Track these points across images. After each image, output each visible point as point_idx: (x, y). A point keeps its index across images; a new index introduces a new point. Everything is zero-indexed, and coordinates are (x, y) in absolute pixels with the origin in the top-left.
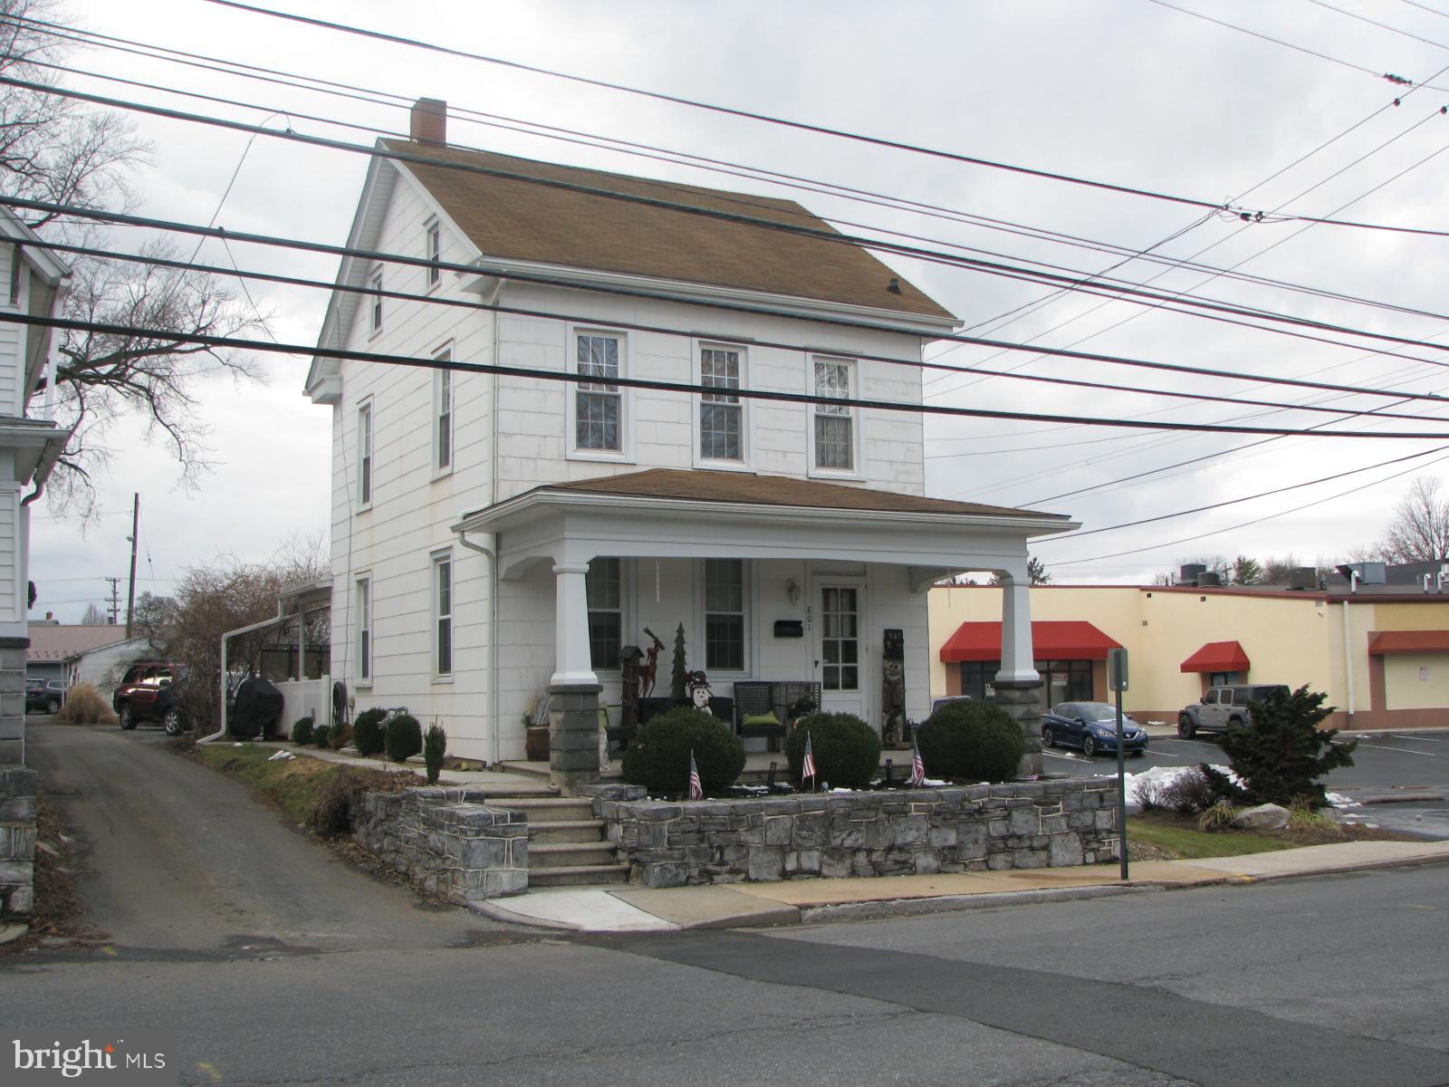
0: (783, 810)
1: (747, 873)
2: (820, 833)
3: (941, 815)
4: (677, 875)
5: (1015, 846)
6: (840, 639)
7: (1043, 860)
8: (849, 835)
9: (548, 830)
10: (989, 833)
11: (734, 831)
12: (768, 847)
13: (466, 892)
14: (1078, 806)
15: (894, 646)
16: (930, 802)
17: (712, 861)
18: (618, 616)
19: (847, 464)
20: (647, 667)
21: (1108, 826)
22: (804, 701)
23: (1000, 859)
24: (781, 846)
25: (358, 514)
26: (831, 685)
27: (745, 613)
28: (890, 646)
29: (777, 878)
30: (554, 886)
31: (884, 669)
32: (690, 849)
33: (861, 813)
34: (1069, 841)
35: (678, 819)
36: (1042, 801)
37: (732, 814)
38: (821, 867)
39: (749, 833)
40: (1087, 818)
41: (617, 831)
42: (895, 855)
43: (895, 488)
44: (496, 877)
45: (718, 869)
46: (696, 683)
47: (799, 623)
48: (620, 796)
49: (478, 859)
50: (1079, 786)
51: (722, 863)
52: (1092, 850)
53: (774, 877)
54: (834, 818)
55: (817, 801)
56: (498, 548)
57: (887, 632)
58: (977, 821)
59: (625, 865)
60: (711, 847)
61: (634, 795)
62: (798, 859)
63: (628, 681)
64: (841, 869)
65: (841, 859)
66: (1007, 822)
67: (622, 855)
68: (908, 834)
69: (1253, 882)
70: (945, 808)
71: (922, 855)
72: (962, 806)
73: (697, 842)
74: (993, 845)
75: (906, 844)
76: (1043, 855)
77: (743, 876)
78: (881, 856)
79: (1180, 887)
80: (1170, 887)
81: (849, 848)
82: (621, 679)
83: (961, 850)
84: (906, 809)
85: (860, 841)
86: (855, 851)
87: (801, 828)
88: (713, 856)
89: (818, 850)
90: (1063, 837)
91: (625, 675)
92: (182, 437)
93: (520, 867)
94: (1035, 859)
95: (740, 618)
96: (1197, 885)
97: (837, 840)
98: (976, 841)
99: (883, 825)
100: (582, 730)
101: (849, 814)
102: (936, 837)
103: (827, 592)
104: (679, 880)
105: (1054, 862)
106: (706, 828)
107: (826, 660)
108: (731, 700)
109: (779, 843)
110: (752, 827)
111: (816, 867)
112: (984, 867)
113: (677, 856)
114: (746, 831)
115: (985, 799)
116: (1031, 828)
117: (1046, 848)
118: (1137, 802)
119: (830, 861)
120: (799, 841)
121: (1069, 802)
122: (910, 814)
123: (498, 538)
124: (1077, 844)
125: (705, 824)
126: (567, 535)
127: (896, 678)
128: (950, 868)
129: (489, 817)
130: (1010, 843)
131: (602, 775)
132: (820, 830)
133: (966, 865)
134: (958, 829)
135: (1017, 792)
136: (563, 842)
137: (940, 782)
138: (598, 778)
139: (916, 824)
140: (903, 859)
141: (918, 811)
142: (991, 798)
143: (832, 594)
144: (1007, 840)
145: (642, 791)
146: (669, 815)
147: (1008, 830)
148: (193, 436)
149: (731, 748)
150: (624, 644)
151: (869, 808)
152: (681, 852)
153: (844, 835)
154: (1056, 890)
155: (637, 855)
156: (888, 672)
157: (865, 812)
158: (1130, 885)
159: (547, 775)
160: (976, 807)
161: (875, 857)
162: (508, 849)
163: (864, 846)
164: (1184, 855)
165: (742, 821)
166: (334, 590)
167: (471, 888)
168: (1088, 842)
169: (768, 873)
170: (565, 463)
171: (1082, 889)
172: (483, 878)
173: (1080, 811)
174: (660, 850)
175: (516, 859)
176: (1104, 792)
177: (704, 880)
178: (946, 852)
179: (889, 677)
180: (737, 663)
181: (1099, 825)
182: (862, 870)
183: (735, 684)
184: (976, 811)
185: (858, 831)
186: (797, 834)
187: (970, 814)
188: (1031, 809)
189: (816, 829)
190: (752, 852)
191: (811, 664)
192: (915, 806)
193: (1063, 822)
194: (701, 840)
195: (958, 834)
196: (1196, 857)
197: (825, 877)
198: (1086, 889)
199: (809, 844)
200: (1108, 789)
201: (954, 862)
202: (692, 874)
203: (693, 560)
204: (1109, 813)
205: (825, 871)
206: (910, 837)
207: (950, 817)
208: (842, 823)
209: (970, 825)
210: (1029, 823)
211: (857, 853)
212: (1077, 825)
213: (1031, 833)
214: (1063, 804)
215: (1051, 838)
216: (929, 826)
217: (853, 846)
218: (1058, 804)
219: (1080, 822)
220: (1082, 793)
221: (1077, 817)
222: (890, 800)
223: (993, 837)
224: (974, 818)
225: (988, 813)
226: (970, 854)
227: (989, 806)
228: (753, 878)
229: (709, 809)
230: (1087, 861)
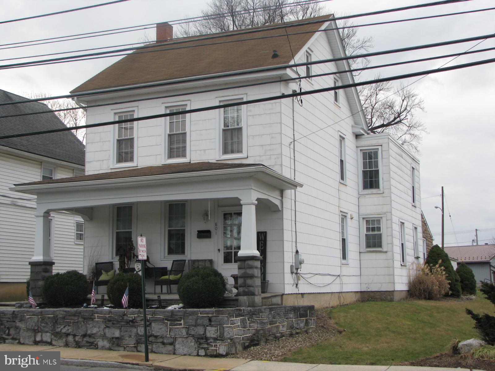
0: (34, 314)
1: (19, 340)
2: (51, 325)
3: (109, 322)
5: (154, 341)
7: (171, 350)
8: (64, 327)
10: (138, 333)
11: (14, 322)
12: (28, 330)
14: (193, 323)
16: (105, 315)
17: (5, 333)
19: (239, 150)
21: (215, 336)
24: (34, 329)
27: (186, 228)
29: (33, 343)
33: (70, 318)
34: (188, 342)
36: (170, 319)
37: (13, 314)
38: (51, 340)
40: (200, 330)
42: (87, 339)
45: (7, 337)
47: (209, 231)
50: (195, 312)
51: (9, 335)
52: (204, 348)
53: (31, 343)
55: (49, 311)
58: (132, 326)
62: (41, 336)
64: (61, 342)
65: (60, 338)
66: (149, 328)
68: (94, 329)
70: (113, 318)
71: (101, 340)
72: (123, 319)
74: (140, 339)
75: (92, 334)
76: (170, 348)
78: (79, 339)
81: (64, 333)
83: (122, 340)
84: (93, 317)
85: (70, 330)
86: (67, 335)
87: (42, 322)
88: (5, 331)
89: (50, 333)
90: (184, 339)
94: (165, 349)
95: (184, 231)
97: (59, 329)
98: (130, 336)
99: (81, 324)
101: (64, 317)
102: (108, 332)
105: (177, 352)
106: (3, 320)
107: (226, 249)
108: (167, 268)
109: (32, 328)
110: (21, 321)
111: (49, 341)
112: (135, 350)
114: (19, 322)
115: (136, 315)
116: (163, 332)
117: (172, 344)
119: (55, 338)
120: (42, 328)
121: (188, 320)
122: (94, 320)
124: (192, 344)
125: (2, 317)
128: (116, 348)
130: (152, 339)
132: (51, 324)
133: (125, 348)
134: (120, 329)
135: (154, 313)
139: (98, 325)
140: (92, 341)
141: (99, 319)
142: (139, 315)
144: (149, 337)
147: (149, 332)
151: (74, 315)
153: (62, 327)
157: (73, 317)
160: (131, 319)
161: (77, 338)
163: (71, 333)
165: (17, 317)
168: (200, 344)
169: (29, 341)
173: (195, 326)
176: (213, 316)
177: (2, 342)
178: (114, 340)
180: (182, 251)
181: (208, 335)
182: (70, 344)
183: (175, 260)
184: (130, 321)
185: (69, 326)
186: (40, 325)
187: (127, 322)
188: (164, 323)
189: (49, 323)
190: (21, 331)
192: (97, 316)
193: (184, 332)
194: (2, 324)
195: (121, 331)
197: (54, 345)
199: (46, 329)
200: (214, 315)
201: (118, 345)
204: (216, 328)
205: (54, 343)
206: (95, 331)
207: (116, 323)
208: (62, 322)
209: (127, 327)
210: (162, 330)
211: (68, 336)
212: (193, 333)
213: (163, 335)
214: (184, 321)
215: (175, 339)
216: (105, 326)
217: (67, 332)
218: (181, 321)
219: (195, 332)
220: (197, 316)
221: (193, 329)
222: (85, 312)
223: (139, 335)
224: (129, 324)
225: (137, 322)
226: (126, 342)
227: (138, 319)
228: (22, 342)
229: (4, 312)
230: (199, 354)
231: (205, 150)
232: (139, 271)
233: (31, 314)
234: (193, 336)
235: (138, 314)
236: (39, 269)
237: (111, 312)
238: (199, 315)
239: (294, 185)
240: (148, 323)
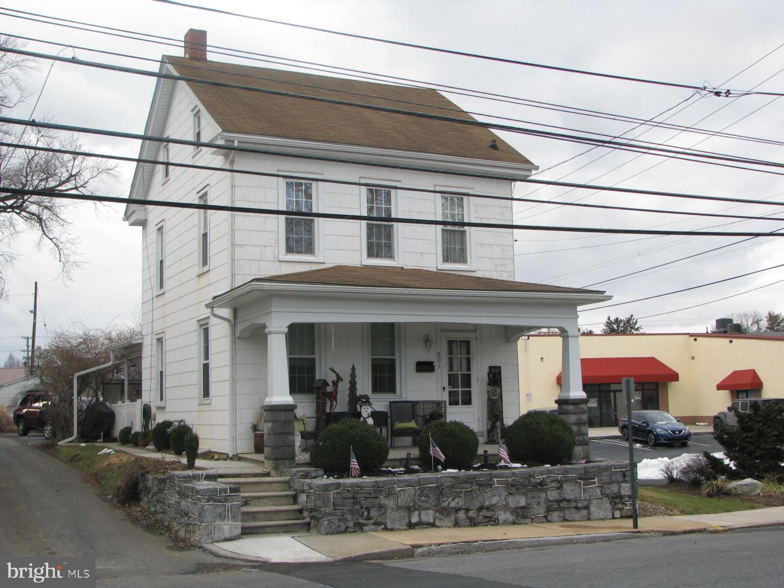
0: (409, 484)
1: (385, 524)
2: (433, 498)
3: (515, 487)
4: (339, 526)
5: (566, 506)
6: (460, 373)
7: (585, 516)
8: (453, 500)
9: (259, 498)
10: (547, 498)
11: (376, 498)
12: (399, 508)
13: (200, 538)
14: (608, 480)
15: (495, 377)
16: (508, 478)
17: (362, 517)
18: (313, 360)
19: (463, 260)
20: (332, 392)
21: (629, 493)
22: (436, 413)
23: (555, 515)
24: (408, 507)
25: (156, 296)
26: (454, 402)
27: (397, 357)
28: (491, 377)
29: (406, 527)
30: (260, 533)
31: (488, 392)
32: (347, 509)
33: (461, 486)
34: (603, 503)
35: (340, 490)
36: (583, 477)
37: (375, 486)
38: (435, 520)
39: (386, 499)
40: (614, 488)
41: (303, 498)
42: (484, 513)
43: (496, 276)
44: (220, 528)
45: (366, 522)
46: (363, 402)
47: (433, 362)
48: (306, 476)
49: (208, 517)
50: (609, 467)
51: (369, 518)
52: (619, 509)
53: (404, 527)
55: (431, 478)
56: (235, 318)
57: (490, 368)
58: (539, 491)
59: (308, 520)
60: (361, 508)
61: (315, 475)
62: (419, 515)
63: (319, 401)
64: (449, 521)
65: (448, 515)
66: (560, 491)
67: (306, 514)
68: (493, 499)
69: (724, 531)
70: (517, 482)
71: (502, 512)
72: (529, 481)
73: (352, 505)
74: (550, 506)
75: (492, 506)
76: (584, 512)
77: (383, 526)
78: (475, 513)
79: (673, 533)
80: (665, 534)
81: (453, 508)
82: (315, 401)
83: (529, 509)
84: (491, 483)
85: (460, 503)
86: (457, 510)
87: (421, 495)
88: (363, 514)
89: (432, 509)
90: (599, 501)
91: (317, 398)
92: (61, 246)
93: (236, 522)
94: (579, 515)
95: (394, 360)
96: (685, 532)
97: (445, 503)
98: (539, 504)
99: (476, 493)
100: (284, 433)
101: (453, 486)
102: (512, 501)
103: (450, 343)
104: (341, 529)
105: (592, 517)
106: (358, 496)
107: (451, 387)
108: (387, 413)
109: (406, 505)
110: (388, 495)
111: (432, 521)
112: (545, 520)
113: (338, 514)
114: (385, 497)
115: (545, 476)
116: (576, 495)
117: (587, 508)
118: (665, 477)
119: (441, 517)
120: (420, 503)
121: (602, 477)
122: (494, 486)
123: (235, 311)
124: (608, 505)
125: (357, 493)
126: (273, 309)
127: (496, 397)
128: (522, 521)
129: (216, 490)
130: (562, 504)
131: (297, 462)
132: (433, 496)
133: (532, 519)
134: (526, 495)
135: (566, 471)
136: (269, 505)
137: (519, 465)
138: (294, 464)
139: (499, 492)
140: (490, 515)
141: (499, 484)
142: (548, 475)
143: (454, 344)
144: (560, 502)
145: (321, 472)
146: (333, 488)
147: (560, 496)
148: (68, 245)
149: (379, 444)
150: (317, 377)
151: (466, 482)
152: (342, 511)
153: (449, 500)
154: (588, 535)
155: (314, 513)
156: (490, 394)
157: (464, 485)
158: (639, 532)
159: (263, 462)
160: (539, 481)
162: (228, 510)
163: (463, 507)
164: (683, 512)
165: (381, 491)
166: (144, 345)
167: (204, 536)
168: (615, 504)
169: (400, 524)
170: (279, 263)
171: (605, 535)
172: (211, 529)
173: (610, 483)
174: (328, 510)
175: (233, 517)
176: (626, 471)
177: (357, 529)
178: (519, 510)
179: (491, 397)
180: (392, 389)
181: (623, 493)
182: (462, 523)
183: (390, 402)
184: (538, 484)
185: (459, 497)
186: (418, 499)
187: (535, 486)
188: (577, 482)
189: (431, 496)
190: (389, 511)
191: (440, 389)
192: (497, 481)
193: (598, 491)
194: (355, 503)
195: (527, 498)
196: (691, 514)
197: (437, 527)
198: (607, 534)
199: (426, 505)
200: (628, 469)
201: (524, 517)
202: (349, 526)
203: (362, 324)
204: (628, 484)
205: (437, 523)
206: (494, 501)
207: (521, 487)
208: (448, 492)
209: (534, 493)
210: (575, 491)
211: (459, 511)
212: (608, 492)
213: (576, 498)
214: (598, 479)
215: (589, 501)
216: (507, 494)
217: (456, 506)
218: (594, 479)
219: (610, 490)
220: (611, 472)
221: (608, 487)
222: (480, 477)
223: (550, 501)
224: (537, 489)
225: (546, 485)
226: (535, 512)
227: (547, 481)
228: (390, 528)
229: (360, 484)
230: (615, 516)
231: (422, 254)
233: (404, 484)
234: (607, 496)
237: (515, 474)
238: (613, 470)
240: (559, 485)
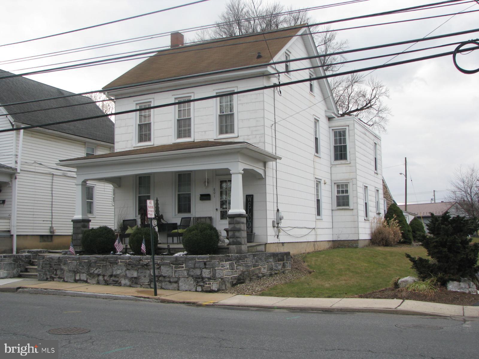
1: (64, 278)
2: (86, 268)
3: (130, 265)
4: (44, 277)
5: (162, 280)
7: (176, 287)
8: (96, 269)
10: (151, 274)
11: (60, 265)
12: (70, 271)
14: (193, 266)
16: (126, 260)
17: (53, 274)
19: (232, 131)
21: (209, 276)
27: (191, 192)
29: (74, 281)
32: (47, 269)
33: (100, 262)
34: (189, 281)
35: (44, 260)
36: (174, 263)
37: (59, 259)
38: (87, 279)
40: (198, 272)
42: (113, 278)
45: (55, 276)
47: (209, 195)
50: (194, 258)
51: (56, 275)
52: (201, 286)
54: (91, 263)
55: (85, 257)
57: (247, 196)
58: (146, 269)
60: (53, 269)
62: (80, 276)
64: (94, 281)
65: (94, 277)
66: (159, 270)
68: (118, 271)
70: (132, 262)
71: (123, 279)
72: (139, 263)
73: (49, 267)
74: (152, 279)
75: (117, 275)
76: (175, 285)
77: (62, 280)
78: (108, 278)
81: (96, 274)
83: (139, 279)
84: (117, 262)
85: (100, 272)
86: (99, 275)
87: (80, 266)
88: (54, 272)
89: (86, 273)
90: (185, 279)
94: (172, 286)
95: (190, 194)
97: (92, 271)
98: (145, 276)
99: (108, 267)
101: (96, 262)
102: (129, 273)
103: (222, 182)
104: (44, 279)
105: (180, 288)
106: (51, 263)
107: (222, 208)
109: (73, 270)
110: (64, 264)
111: (85, 279)
112: (149, 287)
113: (43, 271)
114: (63, 265)
115: (149, 261)
116: (170, 273)
117: (176, 282)
119: (90, 278)
120: (80, 270)
121: (188, 264)
122: (118, 264)
124: (192, 282)
125: (51, 262)
128: (135, 286)
130: (160, 279)
133: (141, 285)
134: (138, 271)
135: (164, 259)
139: (121, 268)
140: (117, 280)
141: (121, 263)
144: (159, 277)
146: (42, 259)
147: (159, 273)
151: (103, 261)
152: (45, 270)
153: (94, 269)
160: (145, 263)
161: (106, 278)
163: (101, 274)
165: (62, 262)
168: (198, 282)
169: (71, 280)
170: (133, 148)
173: (194, 268)
174: (39, 269)
177: (51, 280)
178: (133, 279)
181: (204, 275)
182: (101, 282)
184: (145, 265)
185: (99, 268)
186: (78, 268)
187: (143, 266)
188: (170, 266)
189: (85, 266)
190: (65, 272)
191: (215, 210)
192: (120, 261)
193: (185, 273)
194: (51, 267)
195: (138, 273)
197: (89, 283)
199: (83, 271)
200: (208, 260)
201: (136, 283)
202: (48, 277)
204: (210, 270)
205: (89, 281)
206: (119, 272)
207: (134, 266)
208: (94, 265)
209: (143, 270)
210: (169, 271)
211: (99, 276)
212: (192, 274)
213: (170, 276)
214: (185, 265)
215: (179, 278)
216: (126, 269)
217: (98, 273)
218: (183, 265)
219: (194, 273)
220: (195, 261)
221: (192, 271)
222: (112, 258)
224: (144, 267)
225: (150, 266)
226: (142, 281)
227: (150, 263)
228: (66, 280)
229: (52, 258)
230: (197, 290)
231: (205, 131)
232: (156, 226)
233: (72, 259)
234: (192, 276)
235: (151, 259)
236: (79, 225)
237: (130, 258)
238: (197, 260)
239: (275, 158)
240: (158, 266)
